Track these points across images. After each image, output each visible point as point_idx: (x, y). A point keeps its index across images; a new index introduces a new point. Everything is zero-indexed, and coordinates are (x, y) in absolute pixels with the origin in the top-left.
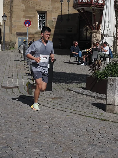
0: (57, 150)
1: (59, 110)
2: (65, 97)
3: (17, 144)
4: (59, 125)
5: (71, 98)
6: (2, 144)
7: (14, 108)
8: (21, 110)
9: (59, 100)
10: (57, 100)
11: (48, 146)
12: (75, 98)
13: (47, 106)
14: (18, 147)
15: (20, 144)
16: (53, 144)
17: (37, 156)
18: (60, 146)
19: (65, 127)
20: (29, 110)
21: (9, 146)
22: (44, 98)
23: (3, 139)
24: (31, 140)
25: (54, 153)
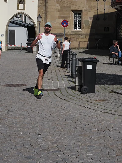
0: (110, 155)
1: (106, 112)
2: (110, 99)
3: (68, 148)
4: (108, 128)
6: (53, 147)
7: (59, 111)
8: (66, 113)
9: (104, 102)
10: (102, 102)
11: (100, 150)
12: (121, 100)
13: (93, 108)
14: (70, 151)
15: (72, 148)
16: (105, 148)
17: (90, 161)
18: (113, 150)
19: (115, 130)
20: (75, 112)
21: (60, 149)
22: (88, 100)
23: (53, 143)
24: (81, 144)
25: (108, 158)
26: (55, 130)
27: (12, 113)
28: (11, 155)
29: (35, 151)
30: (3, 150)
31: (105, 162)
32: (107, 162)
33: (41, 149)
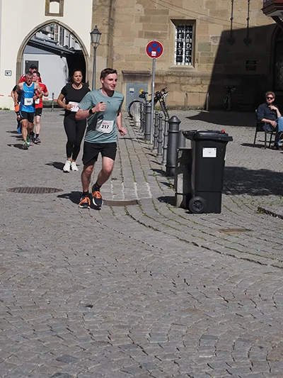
0: (254, 358)
1: (245, 259)
2: (256, 228)
3: (155, 339)
4: (250, 295)
5: (270, 232)
6: (120, 337)
7: (137, 252)
8: (153, 257)
9: (242, 235)
10: (237, 235)
11: (230, 346)
12: (280, 231)
13: (216, 248)
14: (159, 347)
15: (163, 339)
16: (242, 343)
17: (207, 371)
18: (261, 348)
19: (265, 300)
20: (172, 257)
21: (136, 343)
22: (204, 229)
23: (124, 327)
24: (186, 332)
25: (247, 365)
26: (126, 296)
27: (26, 255)
28: (21, 352)
29: (79, 344)
30: (3, 339)
31: (240, 374)
32: (246, 375)
33: (92, 341)
